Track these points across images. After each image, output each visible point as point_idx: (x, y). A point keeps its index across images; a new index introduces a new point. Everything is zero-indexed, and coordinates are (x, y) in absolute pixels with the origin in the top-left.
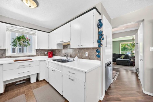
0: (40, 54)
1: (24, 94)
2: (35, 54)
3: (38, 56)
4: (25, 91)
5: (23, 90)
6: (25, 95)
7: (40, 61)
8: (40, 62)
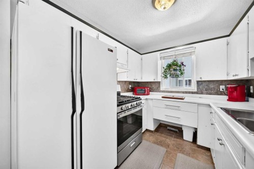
0: (206, 90)
1: (165, 150)
2: (196, 90)
3: (202, 93)
4: (170, 146)
5: (169, 143)
6: (167, 151)
7: (199, 104)
8: (199, 107)
